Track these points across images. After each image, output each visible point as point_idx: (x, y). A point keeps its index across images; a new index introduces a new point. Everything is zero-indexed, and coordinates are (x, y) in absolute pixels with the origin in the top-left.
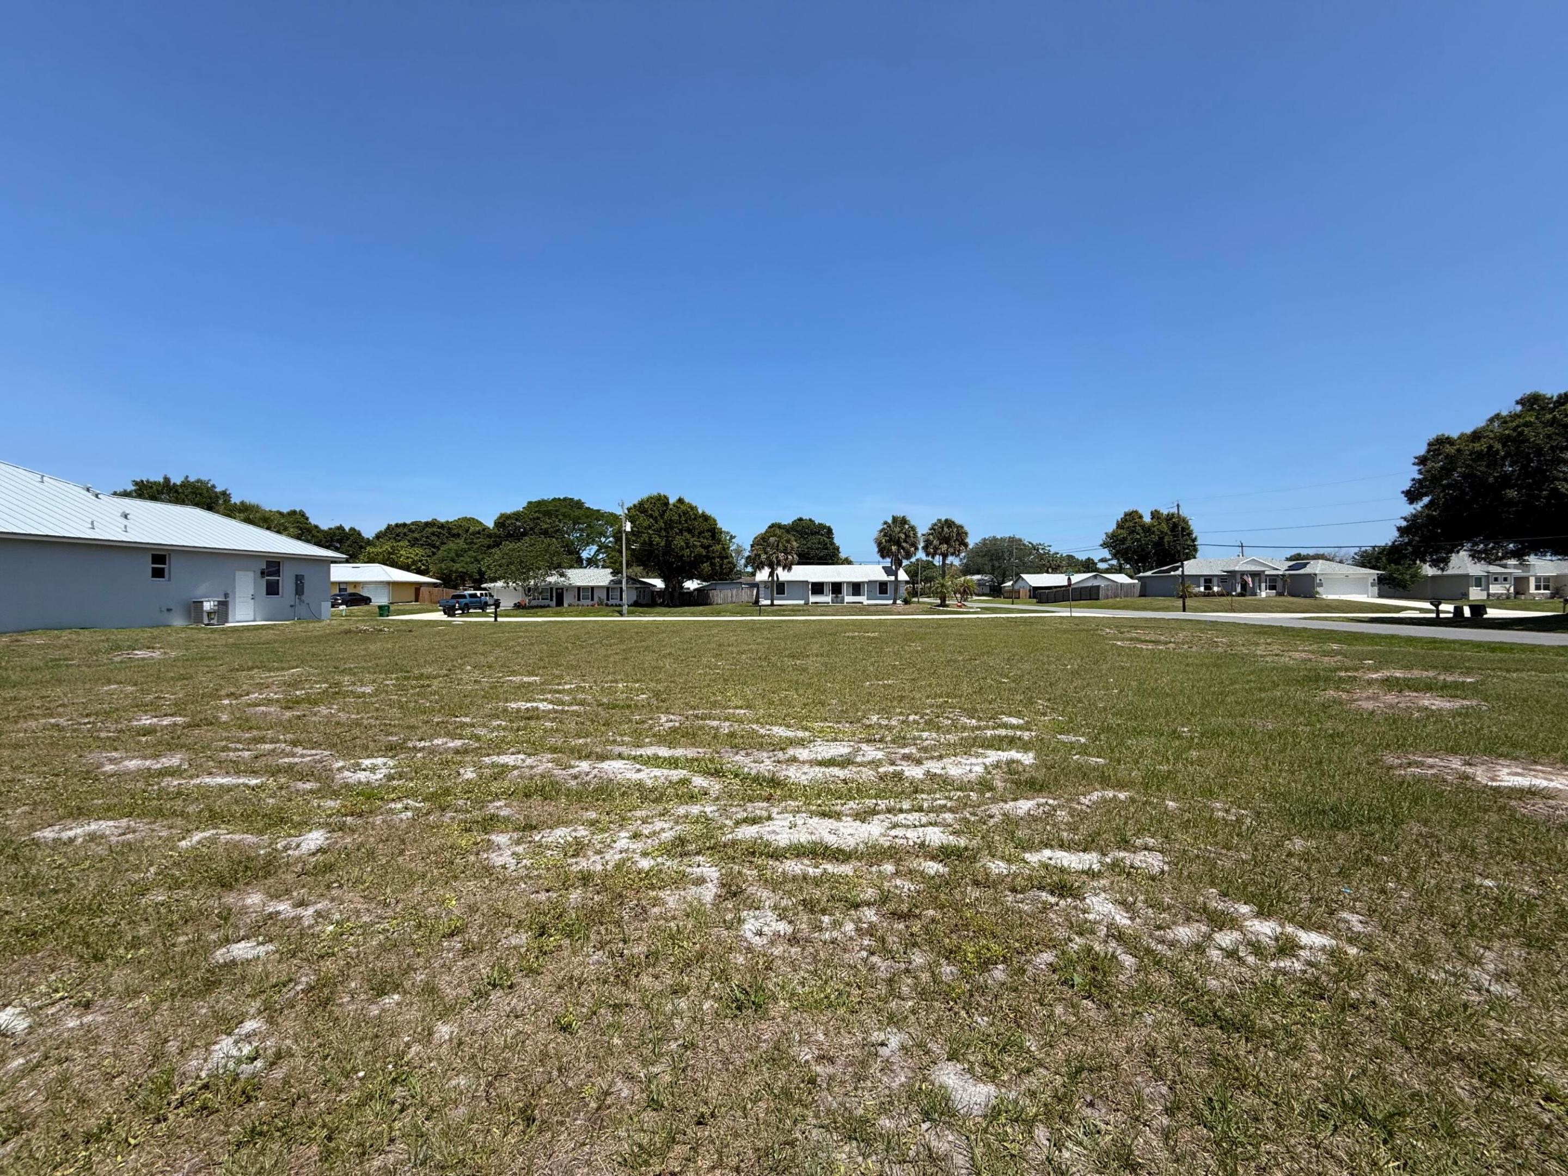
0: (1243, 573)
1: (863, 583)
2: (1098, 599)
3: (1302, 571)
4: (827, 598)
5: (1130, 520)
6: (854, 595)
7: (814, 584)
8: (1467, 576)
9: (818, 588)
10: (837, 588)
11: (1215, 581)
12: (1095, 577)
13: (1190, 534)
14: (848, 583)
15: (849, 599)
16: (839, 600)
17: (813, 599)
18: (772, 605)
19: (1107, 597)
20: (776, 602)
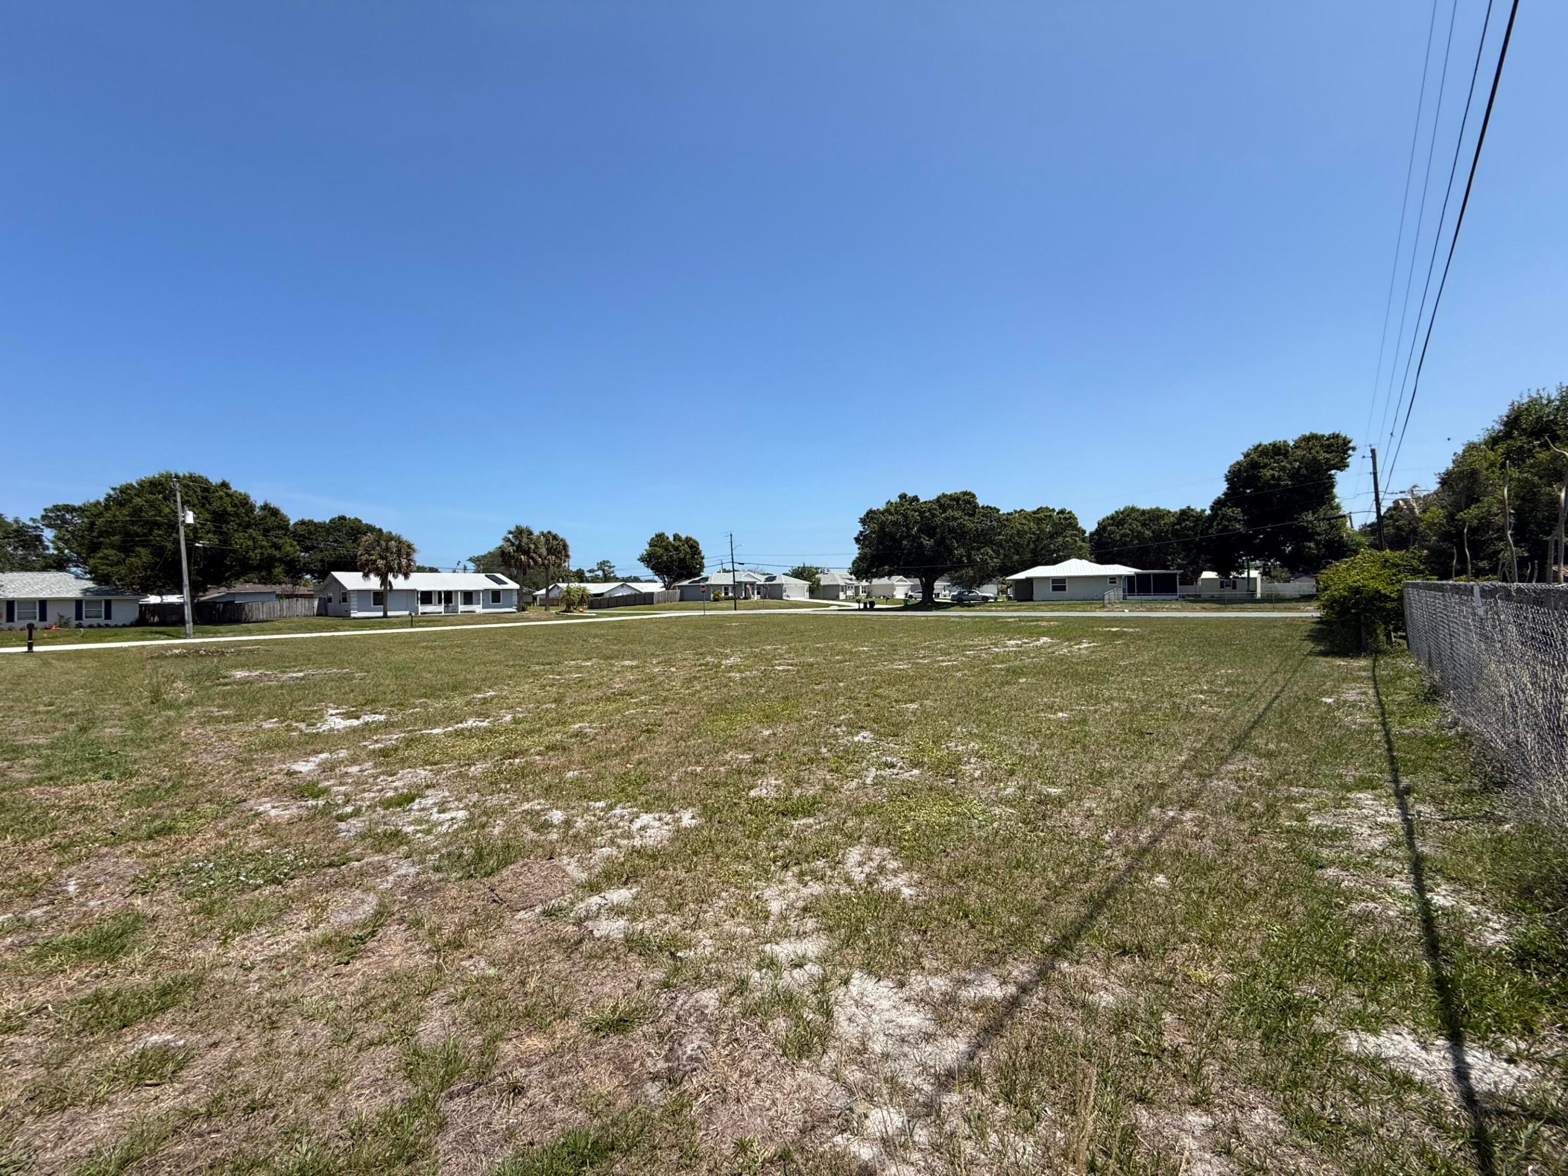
0: (746, 584)
1: (478, 592)
2: (652, 603)
3: (774, 582)
4: (436, 608)
5: (659, 539)
6: (465, 603)
7: (423, 593)
8: (838, 586)
9: (426, 597)
10: (448, 597)
11: (730, 589)
12: (622, 586)
13: (700, 553)
14: (461, 591)
15: (461, 608)
16: (450, 609)
17: (422, 609)
18: (385, 616)
19: (659, 602)
20: (389, 614)
